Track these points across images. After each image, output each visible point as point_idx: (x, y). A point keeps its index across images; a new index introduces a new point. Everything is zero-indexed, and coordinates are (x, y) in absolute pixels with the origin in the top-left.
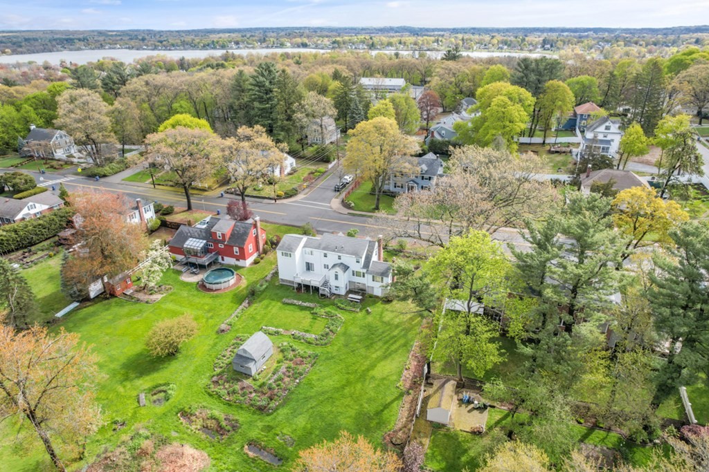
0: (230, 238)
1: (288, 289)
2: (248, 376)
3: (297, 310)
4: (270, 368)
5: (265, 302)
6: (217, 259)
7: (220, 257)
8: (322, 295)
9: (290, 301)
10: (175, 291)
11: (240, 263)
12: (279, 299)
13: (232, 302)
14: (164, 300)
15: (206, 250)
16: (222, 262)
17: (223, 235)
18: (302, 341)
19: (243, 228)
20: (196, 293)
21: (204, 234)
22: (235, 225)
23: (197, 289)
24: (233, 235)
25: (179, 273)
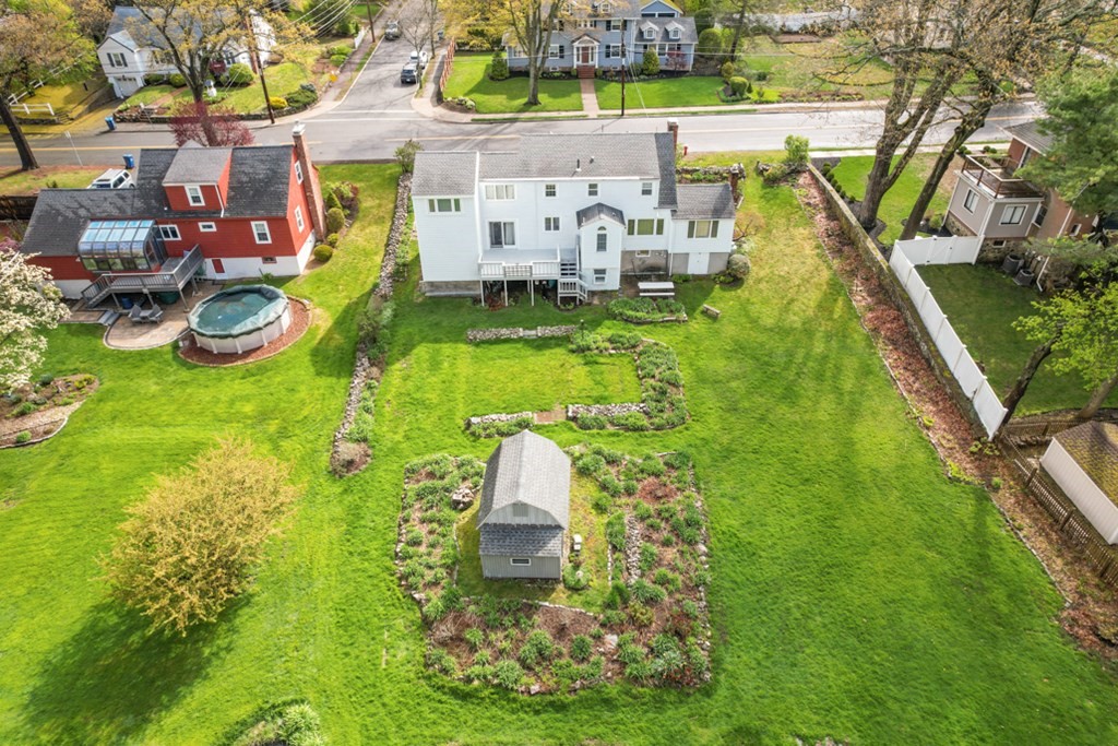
0: (230, 199)
1: (460, 306)
2: (545, 585)
3: (523, 353)
4: (591, 534)
5: (422, 351)
6: (200, 272)
7: (209, 262)
8: (567, 300)
9: (491, 333)
10: (108, 384)
11: (281, 266)
12: (457, 336)
13: (319, 374)
14: (85, 421)
15: (159, 251)
16: (219, 277)
17: (209, 191)
18: (611, 429)
19: (262, 161)
20: (185, 374)
21: (138, 204)
22: (234, 159)
23: (184, 364)
24: (237, 189)
25: (97, 330)
